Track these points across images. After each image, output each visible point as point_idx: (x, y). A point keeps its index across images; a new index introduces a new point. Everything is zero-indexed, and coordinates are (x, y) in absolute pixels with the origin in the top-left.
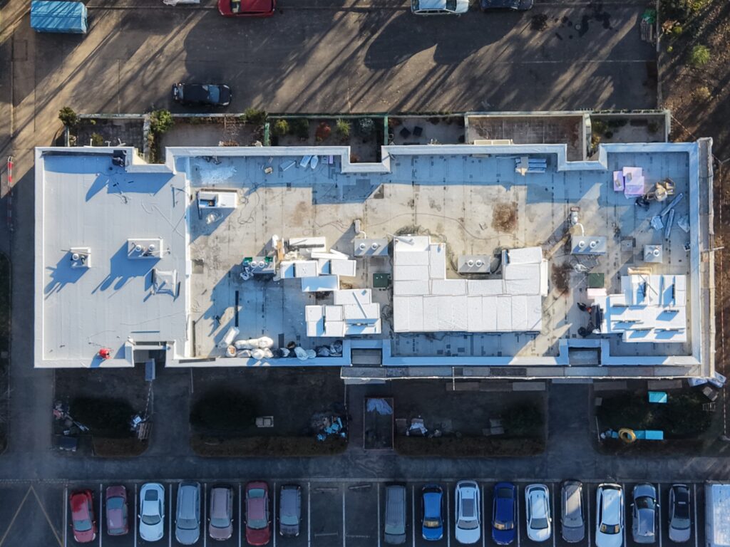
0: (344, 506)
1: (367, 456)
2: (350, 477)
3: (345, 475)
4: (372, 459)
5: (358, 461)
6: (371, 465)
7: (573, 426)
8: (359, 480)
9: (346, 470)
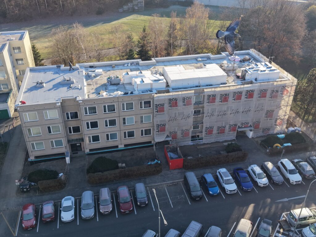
0: (167, 192)
1: (172, 173)
2: (166, 181)
3: (164, 181)
4: (175, 174)
5: (168, 176)
6: (175, 176)
7: (254, 151)
8: (171, 182)
9: (164, 179)
